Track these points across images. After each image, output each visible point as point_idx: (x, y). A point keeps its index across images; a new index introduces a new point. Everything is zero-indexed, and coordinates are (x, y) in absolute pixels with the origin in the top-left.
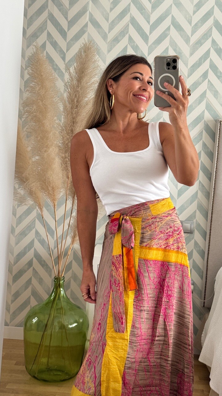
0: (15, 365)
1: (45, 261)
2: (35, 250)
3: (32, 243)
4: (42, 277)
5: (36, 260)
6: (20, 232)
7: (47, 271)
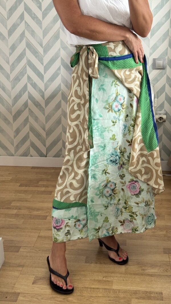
0: (19, 186)
1: (38, 102)
2: (29, 92)
3: (26, 86)
4: (37, 115)
5: (30, 101)
6: (14, 78)
7: (40, 110)
